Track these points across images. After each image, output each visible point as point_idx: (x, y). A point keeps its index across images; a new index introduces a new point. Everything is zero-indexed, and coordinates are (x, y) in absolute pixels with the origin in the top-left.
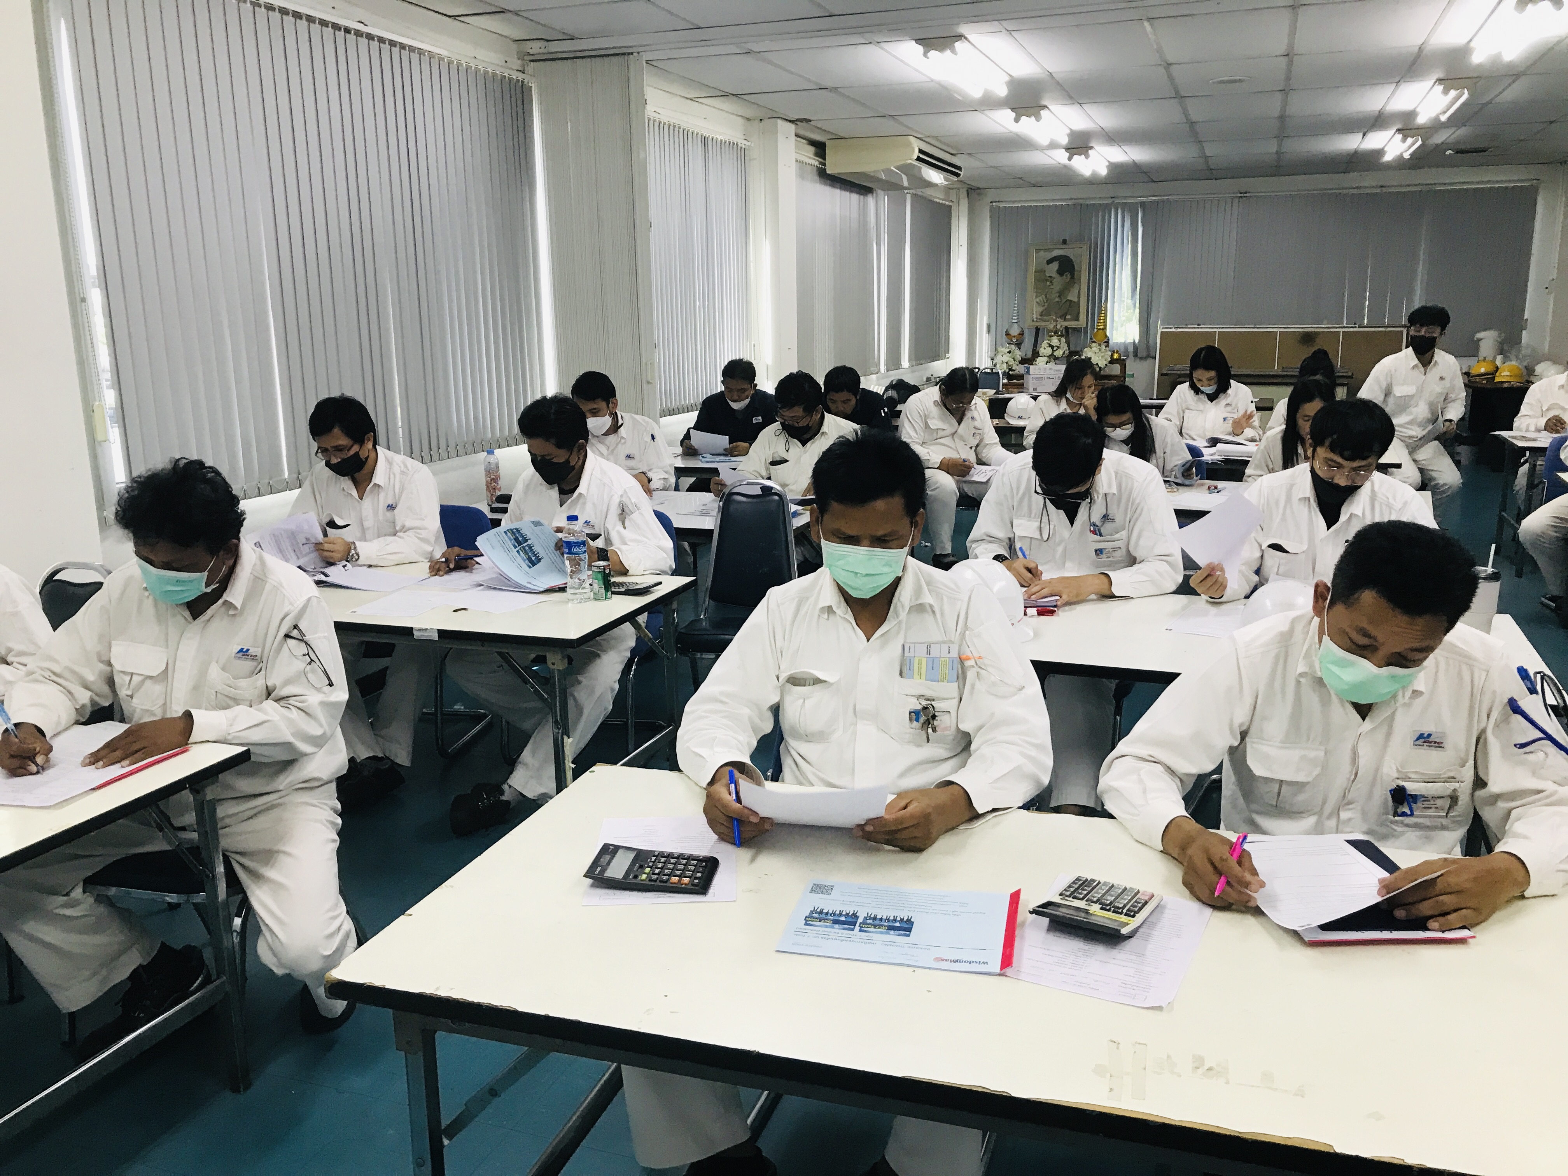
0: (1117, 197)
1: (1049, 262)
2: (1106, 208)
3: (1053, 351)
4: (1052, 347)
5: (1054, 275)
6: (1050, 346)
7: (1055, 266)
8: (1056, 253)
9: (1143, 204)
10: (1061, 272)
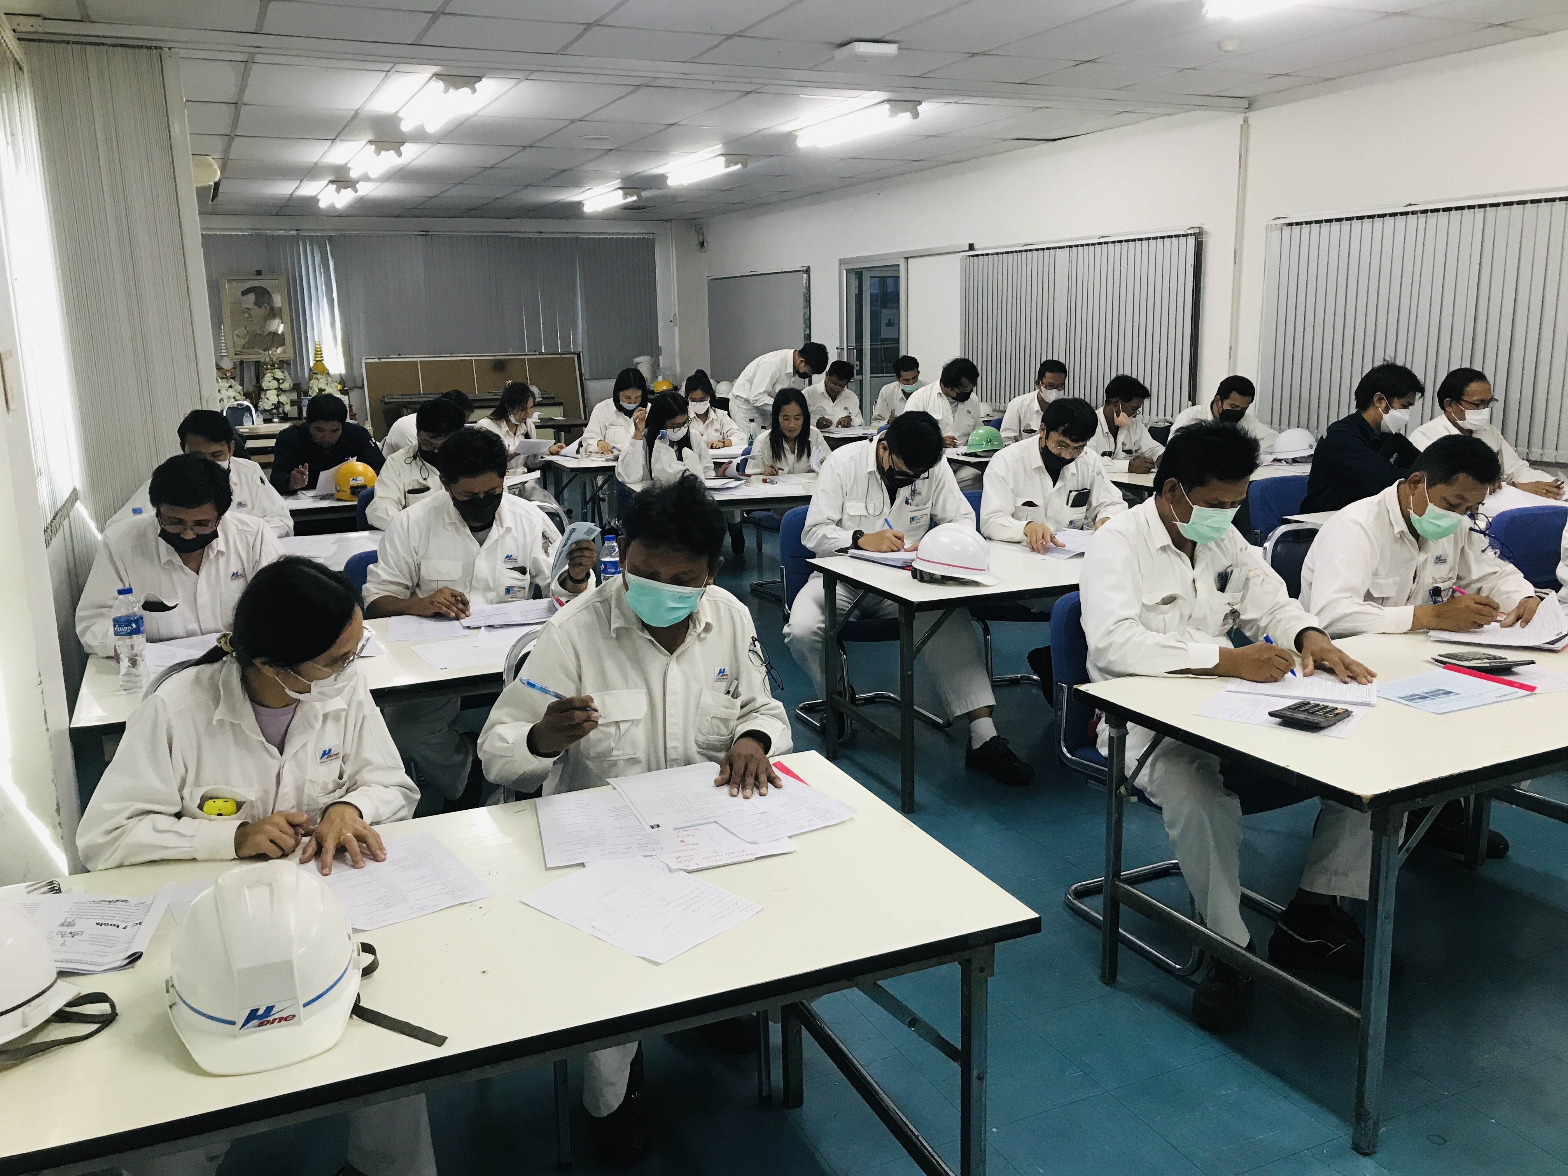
0: (303, 230)
1: (244, 293)
2: (295, 240)
3: (279, 384)
4: (278, 380)
5: (251, 306)
6: (275, 379)
7: (252, 297)
8: (249, 284)
9: (330, 239)
10: (258, 304)
